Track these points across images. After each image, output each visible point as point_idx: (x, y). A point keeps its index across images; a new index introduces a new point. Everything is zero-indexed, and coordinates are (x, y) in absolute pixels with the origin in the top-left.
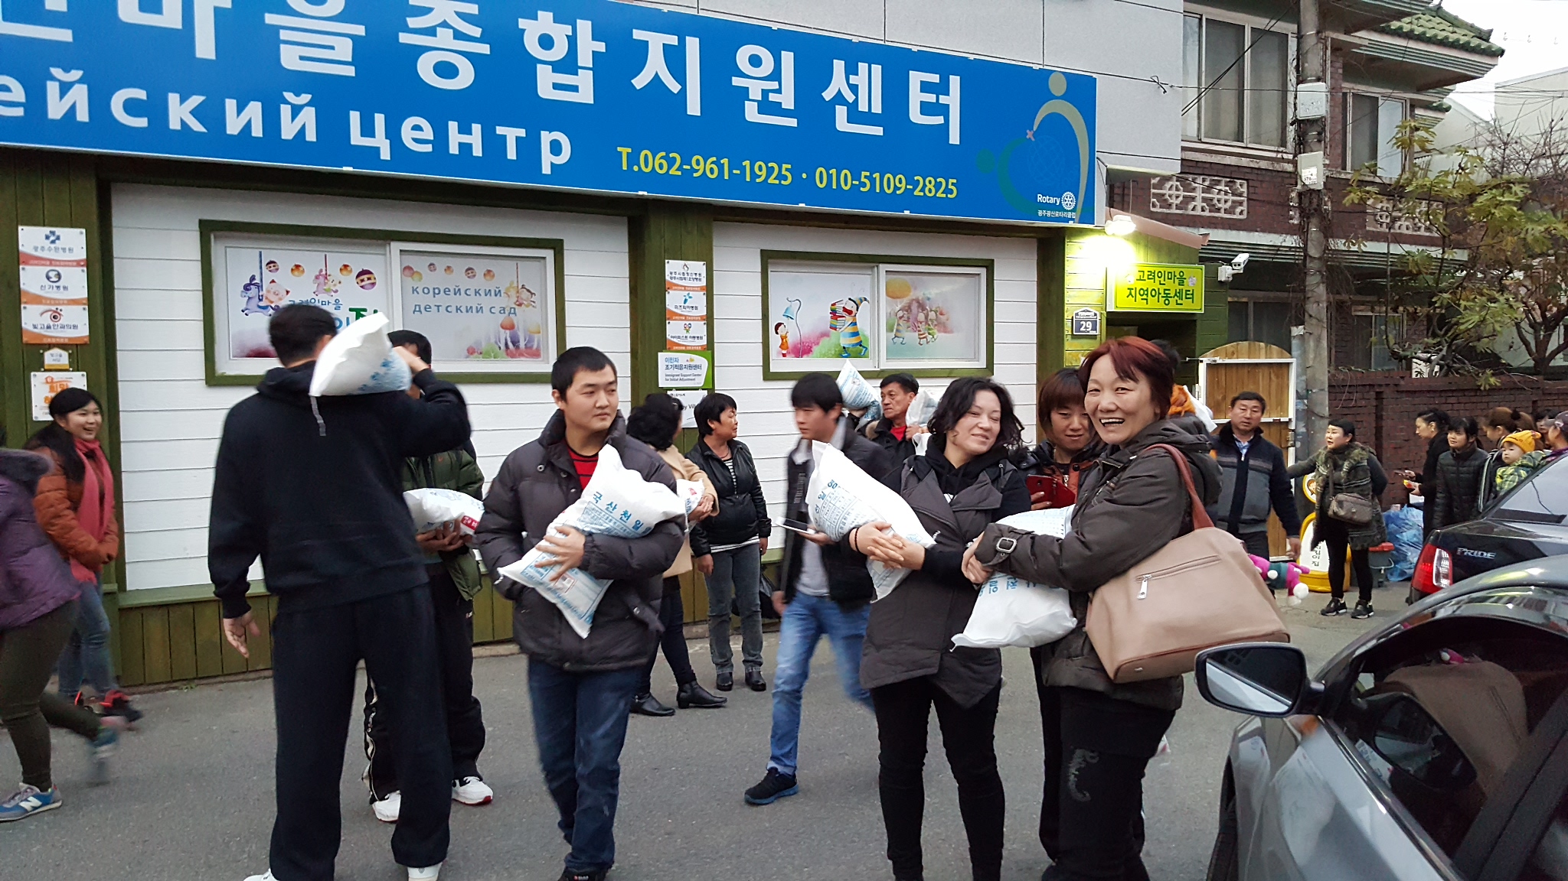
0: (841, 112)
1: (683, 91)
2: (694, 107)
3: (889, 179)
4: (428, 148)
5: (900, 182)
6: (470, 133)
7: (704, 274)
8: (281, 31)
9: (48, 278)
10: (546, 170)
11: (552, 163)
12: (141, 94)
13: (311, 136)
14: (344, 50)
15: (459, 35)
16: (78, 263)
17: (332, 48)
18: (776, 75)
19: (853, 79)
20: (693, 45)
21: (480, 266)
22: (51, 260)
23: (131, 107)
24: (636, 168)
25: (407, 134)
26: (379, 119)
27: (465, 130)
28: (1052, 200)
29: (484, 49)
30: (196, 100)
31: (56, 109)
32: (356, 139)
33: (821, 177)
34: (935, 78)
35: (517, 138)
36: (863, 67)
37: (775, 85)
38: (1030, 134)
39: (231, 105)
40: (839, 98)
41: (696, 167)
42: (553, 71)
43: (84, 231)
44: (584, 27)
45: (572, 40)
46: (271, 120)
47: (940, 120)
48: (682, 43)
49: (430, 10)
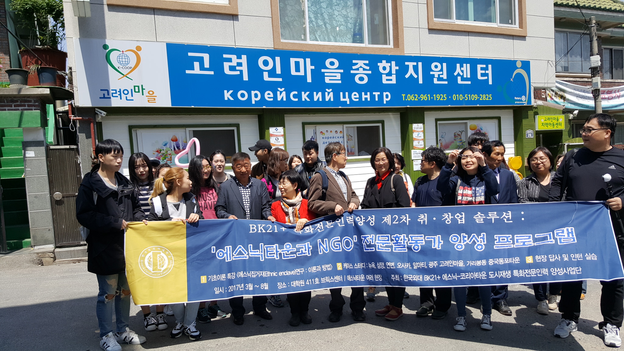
0: (459, 78)
2: (421, 82)
3: (473, 96)
5: (476, 97)
7: (422, 127)
9: (276, 139)
10: (385, 103)
12: (296, 93)
13: (332, 100)
14: (339, 76)
15: (364, 69)
16: (282, 136)
18: (442, 70)
19: (462, 69)
20: (420, 64)
22: (276, 135)
23: (295, 96)
24: (406, 100)
26: (347, 93)
27: (366, 94)
28: (519, 98)
29: (370, 72)
30: (308, 93)
31: (279, 99)
32: (342, 99)
33: (454, 97)
34: (484, 66)
36: (465, 65)
37: (441, 73)
38: (512, 80)
39: (315, 93)
40: (459, 75)
41: (421, 98)
42: (386, 76)
43: (282, 128)
44: (393, 63)
45: (391, 67)
47: (486, 78)
48: (417, 64)
49: (357, 64)
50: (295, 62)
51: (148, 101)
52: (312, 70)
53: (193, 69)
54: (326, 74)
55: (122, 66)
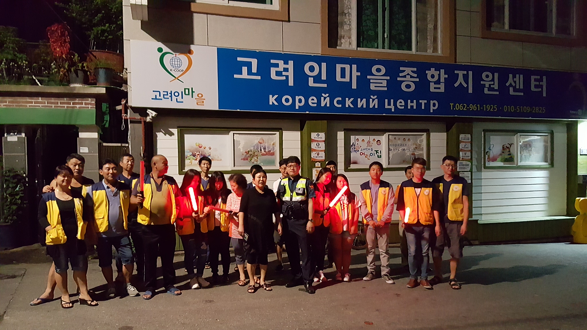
0: (511, 89)
1: (468, 86)
2: (470, 91)
3: (525, 108)
5: (528, 108)
6: (413, 103)
7: (470, 138)
8: (371, 80)
9: (317, 145)
10: (432, 111)
12: (340, 99)
13: (376, 107)
14: (385, 83)
15: (411, 77)
17: (382, 83)
18: (493, 80)
19: (515, 79)
21: (407, 138)
22: (318, 141)
23: (338, 102)
24: (455, 109)
25: (398, 104)
26: (392, 101)
28: (575, 112)
29: (418, 80)
30: (352, 99)
31: (323, 104)
32: (387, 107)
34: (539, 77)
35: (425, 103)
36: (517, 76)
37: (493, 83)
38: (568, 92)
39: (359, 100)
41: (471, 108)
42: (434, 84)
44: (442, 71)
45: (439, 75)
46: (368, 103)
47: (540, 89)
48: (468, 73)
49: (405, 71)
50: (341, 68)
51: (197, 103)
52: (357, 76)
55: (174, 69)
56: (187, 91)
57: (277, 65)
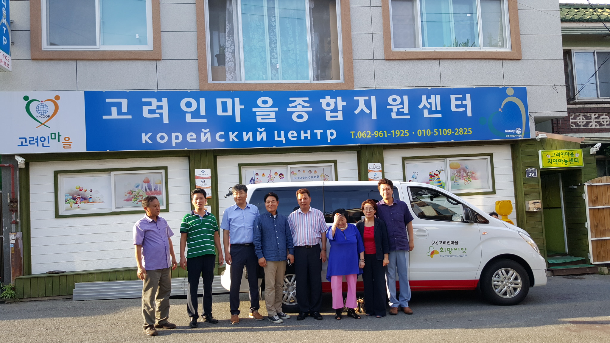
0: (426, 112)
1: (371, 113)
2: (374, 117)
3: (445, 131)
4: (296, 139)
5: (449, 131)
9: (202, 182)
10: (329, 141)
11: (330, 139)
12: (223, 133)
13: (265, 139)
14: (273, 115)
15: (303, 107)
17: (270, 115)
18: (402, 103)
19: (429, 101)
20: (373, 99)
21: (313, 170)
22: (203, 177)
23: (221, 137)
24: (356, 137)
25: (290, 136)
26: (282, 133)
27: (306, 132)
28: (511, 131)
29: (311, 109)
30: (236, 133)
32: (277, 139)
33: (419, 133)
34: (461, 96)
35: (321, 133)
36: (433, 97)
37: (402, 106)
38: (500, 110)
40: (425, 107)
41: (376, 134)
42: (330, 113)
43: (210, 169)
44: (339, 99)
45: (336, 103)
46: (255, 136)
47: (463, 109)
48: (370, 98)
49: (295, 101)
50: (222, 102)
51: (64, 147)
52: (241, 109)
53: (111, 115)
54: (257, 113)
55: (40, 115)
56: (53, 135)
57: (149, 104)
